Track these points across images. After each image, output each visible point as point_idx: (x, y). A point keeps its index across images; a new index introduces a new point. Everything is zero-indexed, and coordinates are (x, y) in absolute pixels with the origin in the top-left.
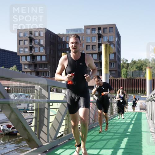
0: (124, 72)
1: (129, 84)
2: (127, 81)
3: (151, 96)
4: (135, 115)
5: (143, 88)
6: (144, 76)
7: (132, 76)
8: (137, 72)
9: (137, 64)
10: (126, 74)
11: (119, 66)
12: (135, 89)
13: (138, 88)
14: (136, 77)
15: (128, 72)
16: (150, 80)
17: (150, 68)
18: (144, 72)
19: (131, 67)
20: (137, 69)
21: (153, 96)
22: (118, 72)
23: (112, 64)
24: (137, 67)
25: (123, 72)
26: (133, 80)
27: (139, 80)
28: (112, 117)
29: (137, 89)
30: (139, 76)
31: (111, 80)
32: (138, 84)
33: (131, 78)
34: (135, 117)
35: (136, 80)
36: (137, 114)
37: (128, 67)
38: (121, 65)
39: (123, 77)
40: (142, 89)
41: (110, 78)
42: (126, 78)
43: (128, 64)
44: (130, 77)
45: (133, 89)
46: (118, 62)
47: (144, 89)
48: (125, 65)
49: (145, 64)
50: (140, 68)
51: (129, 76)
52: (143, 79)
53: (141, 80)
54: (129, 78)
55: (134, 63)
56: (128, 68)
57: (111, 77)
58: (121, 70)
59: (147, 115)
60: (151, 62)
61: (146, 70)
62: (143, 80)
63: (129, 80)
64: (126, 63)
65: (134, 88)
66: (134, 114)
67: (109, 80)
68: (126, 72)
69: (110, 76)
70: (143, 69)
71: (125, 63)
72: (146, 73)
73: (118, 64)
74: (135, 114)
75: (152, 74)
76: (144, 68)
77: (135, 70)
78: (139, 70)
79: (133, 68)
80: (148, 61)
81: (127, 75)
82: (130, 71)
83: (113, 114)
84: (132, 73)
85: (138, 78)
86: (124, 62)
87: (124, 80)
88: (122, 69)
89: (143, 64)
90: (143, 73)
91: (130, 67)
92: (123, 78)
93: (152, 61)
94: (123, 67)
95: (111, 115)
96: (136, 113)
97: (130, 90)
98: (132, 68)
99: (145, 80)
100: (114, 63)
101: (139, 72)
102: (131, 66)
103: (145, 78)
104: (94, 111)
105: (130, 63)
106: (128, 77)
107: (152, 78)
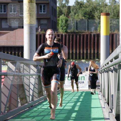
0: (62, 22)
1: (71, 42)
2: (67, 37)
3: (108, 64)
4: (79, 97)
5: (94, 50)
6: (96, 29)
7: (77, 29)
8: (85, 22)
9: (85, 8)
10: (65, 26)
11: (54, 10)
12: (82, 52)
13: (87, 50)
14: (83, 31)
15: (69, 22)
16: (106, 36)
17: (107, 14)
18: (96, 21)
19: (75, 14)
20: (85, 17)
21: (110, 63)
22: (52, 21)
23: (41, 7)
24: (85, 14)
25: (60, 22)
26: (78, 37)
27: (87, 35)
28: (40, 100)
29: (85, 52)
30: (88, 29)
31: (40, 35)
32: (87, 43)
33: (74, 32)
34: (81, 100)
35: (83, 36)
36: (83, 95)
37: (70, 12)
38: (58, 9)
39: (61, 31)
40: (92, 52)
41: (38, 33)
42: (66, 32)
43: (69, 7)
44: (72, 30)
45: (78, 52)
46: (52, 4)
47: (96, 52)
48: (65, 10)
49: (98, 8)
50: (89, 15)
51: (71, 28)
52: (95, 33)
53: (91, 35)
54: (71, 32)
55: (79, 5)
56: (69, 14)
57: (40, 30)
58: (58, 19)
59: (100, 96)
60: (109, 4)
61: (100, 18)
62: (94, 35)
63: (71, 36)
64: (66, 6)
65: (80, 49)
66: (79, 94)
67: (37, 36)
68: (67, 21)
69: (37, 29)
70: (96, 16)
71: (64, 6)
72: (99, 23)
73: (52, 7)
74: (81, 95)
75: (110, 25)
76: (96, 14)
77: (81, 18)
78: (89, 18)
79: (78, 16)
80: (103, 3)
81: (67, 27)
82: (73, 20)
83: (43, 95)
84: (77, 23)
85: (87, 32)
86: (62, 4)
87: (62, 35)
88: (59, 17)
89: (95, 8)
90: (94, 24)
91: (72, 13)
92: (62, 33)
93: (110, 2)
94: (61, 13)
95: (39, 97)
96: (82, 93)
97: (73, 53)
98: (77, 14)
99: (98, 36)
100: (44, 6)
101: (88, 21)
102: (74, 11)
103: (98, 33)
104: (9, 90)
105: (74, 6)
106: (69, 31)
107: (109, 32)
